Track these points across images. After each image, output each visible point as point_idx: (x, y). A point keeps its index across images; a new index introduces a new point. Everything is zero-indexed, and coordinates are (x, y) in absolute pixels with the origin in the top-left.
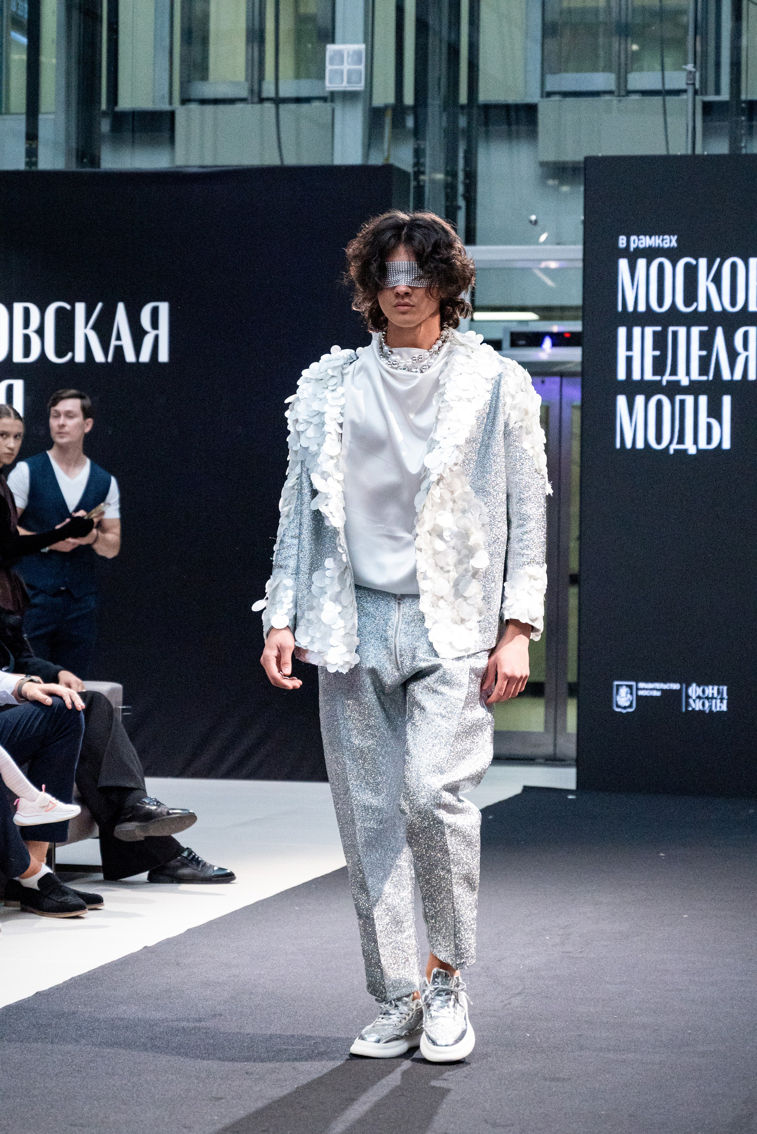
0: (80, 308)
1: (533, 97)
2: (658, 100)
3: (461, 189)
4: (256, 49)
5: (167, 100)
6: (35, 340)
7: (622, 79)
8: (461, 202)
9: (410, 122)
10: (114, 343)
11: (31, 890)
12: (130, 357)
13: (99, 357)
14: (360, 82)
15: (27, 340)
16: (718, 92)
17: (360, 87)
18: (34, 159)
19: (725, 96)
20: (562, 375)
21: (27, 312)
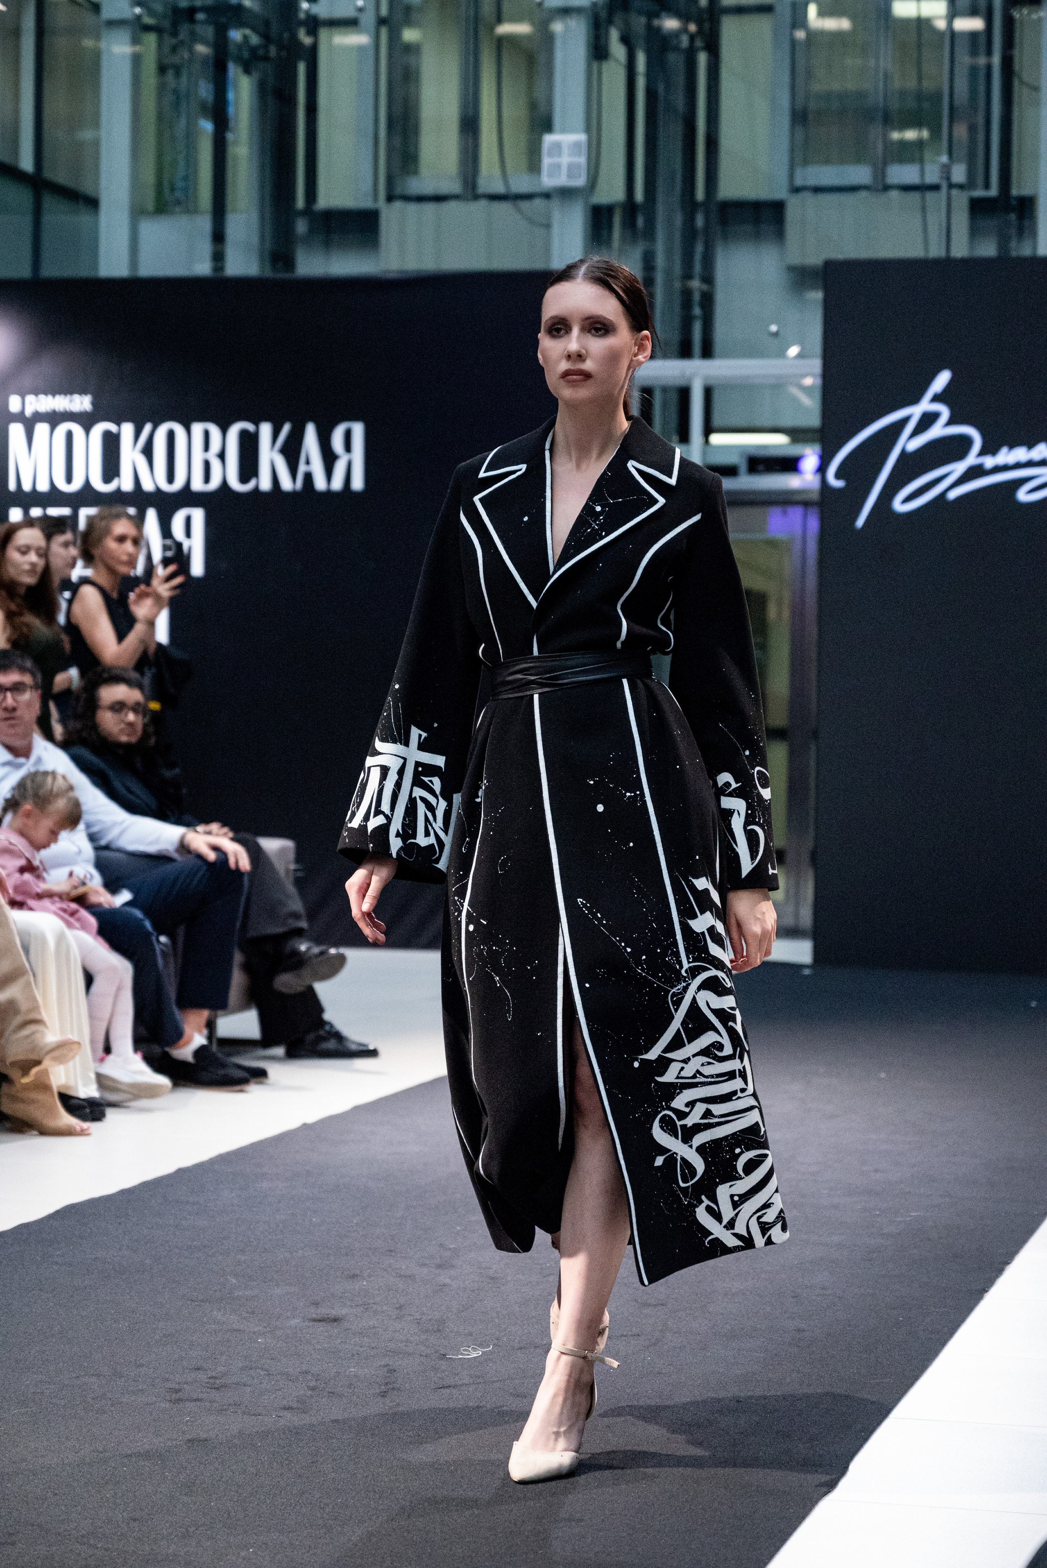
0: (266, 430)
1: (780, 193)
2: (916, 196)
3: (697, 297)
4: (470, 141)
5: (370, 199)
6: (216, 465)
7: (880, 173)
8: (697, 311)
9: (640, 221)
10: (302, 468)
11: (183, 1064)
12: (320, 483)
13: (286, 484)
14: (580, 176)
15: (207, 465)
16: (987, 186)
17: (580, 181)
18: (220, 265)
19: (993, 192)
20: (806, 504)
21: (207, 434)
